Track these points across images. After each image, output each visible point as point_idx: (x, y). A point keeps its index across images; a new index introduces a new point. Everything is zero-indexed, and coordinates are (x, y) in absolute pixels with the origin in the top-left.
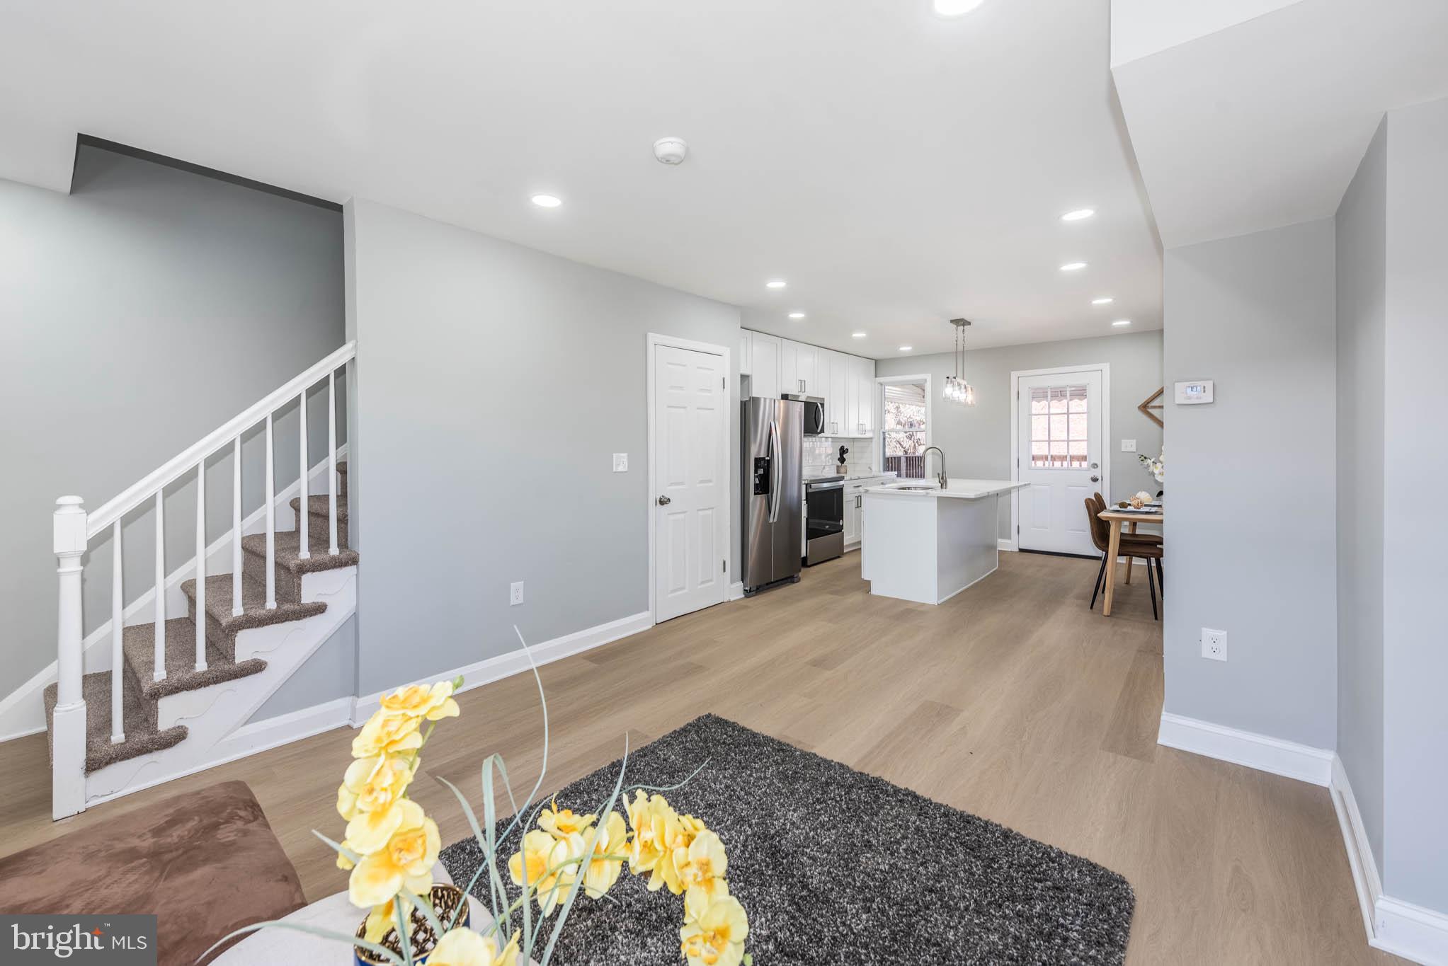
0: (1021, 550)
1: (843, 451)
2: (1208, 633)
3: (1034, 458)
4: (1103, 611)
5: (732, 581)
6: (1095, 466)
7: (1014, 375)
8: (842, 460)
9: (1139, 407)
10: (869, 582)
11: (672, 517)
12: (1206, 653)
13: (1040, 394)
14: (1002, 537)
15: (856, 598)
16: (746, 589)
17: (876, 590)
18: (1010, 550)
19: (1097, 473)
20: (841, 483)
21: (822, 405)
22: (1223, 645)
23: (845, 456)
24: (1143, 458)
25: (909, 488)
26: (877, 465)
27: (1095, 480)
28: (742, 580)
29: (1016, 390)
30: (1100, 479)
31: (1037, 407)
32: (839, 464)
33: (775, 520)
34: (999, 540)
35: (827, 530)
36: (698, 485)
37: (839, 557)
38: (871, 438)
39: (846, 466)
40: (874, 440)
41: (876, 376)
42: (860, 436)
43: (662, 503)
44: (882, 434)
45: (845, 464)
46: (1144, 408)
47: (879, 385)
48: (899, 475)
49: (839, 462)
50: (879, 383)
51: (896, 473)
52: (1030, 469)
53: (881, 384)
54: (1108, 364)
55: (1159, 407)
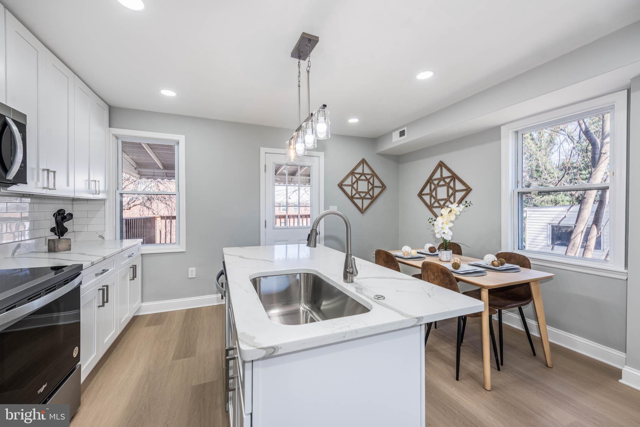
7: (261, 150)
9: (338, 185)
21: (22, 128)
23: (65, 223)
26: (112, 232)
29: (264, 164)
38: (104, 200)
40: (107, 204)
41: (110, 127)
42: (89, 196)
44: (118, 196)
45: (66, 236)
46: (341, 186)
47: (115, 138)
48: (143, 243)
49: (53, 234)
50: (114, 135)
51: (141, 240)
52: (274, 228)
53: (117, 138)
54: (323, 153)
55: (348, 185)
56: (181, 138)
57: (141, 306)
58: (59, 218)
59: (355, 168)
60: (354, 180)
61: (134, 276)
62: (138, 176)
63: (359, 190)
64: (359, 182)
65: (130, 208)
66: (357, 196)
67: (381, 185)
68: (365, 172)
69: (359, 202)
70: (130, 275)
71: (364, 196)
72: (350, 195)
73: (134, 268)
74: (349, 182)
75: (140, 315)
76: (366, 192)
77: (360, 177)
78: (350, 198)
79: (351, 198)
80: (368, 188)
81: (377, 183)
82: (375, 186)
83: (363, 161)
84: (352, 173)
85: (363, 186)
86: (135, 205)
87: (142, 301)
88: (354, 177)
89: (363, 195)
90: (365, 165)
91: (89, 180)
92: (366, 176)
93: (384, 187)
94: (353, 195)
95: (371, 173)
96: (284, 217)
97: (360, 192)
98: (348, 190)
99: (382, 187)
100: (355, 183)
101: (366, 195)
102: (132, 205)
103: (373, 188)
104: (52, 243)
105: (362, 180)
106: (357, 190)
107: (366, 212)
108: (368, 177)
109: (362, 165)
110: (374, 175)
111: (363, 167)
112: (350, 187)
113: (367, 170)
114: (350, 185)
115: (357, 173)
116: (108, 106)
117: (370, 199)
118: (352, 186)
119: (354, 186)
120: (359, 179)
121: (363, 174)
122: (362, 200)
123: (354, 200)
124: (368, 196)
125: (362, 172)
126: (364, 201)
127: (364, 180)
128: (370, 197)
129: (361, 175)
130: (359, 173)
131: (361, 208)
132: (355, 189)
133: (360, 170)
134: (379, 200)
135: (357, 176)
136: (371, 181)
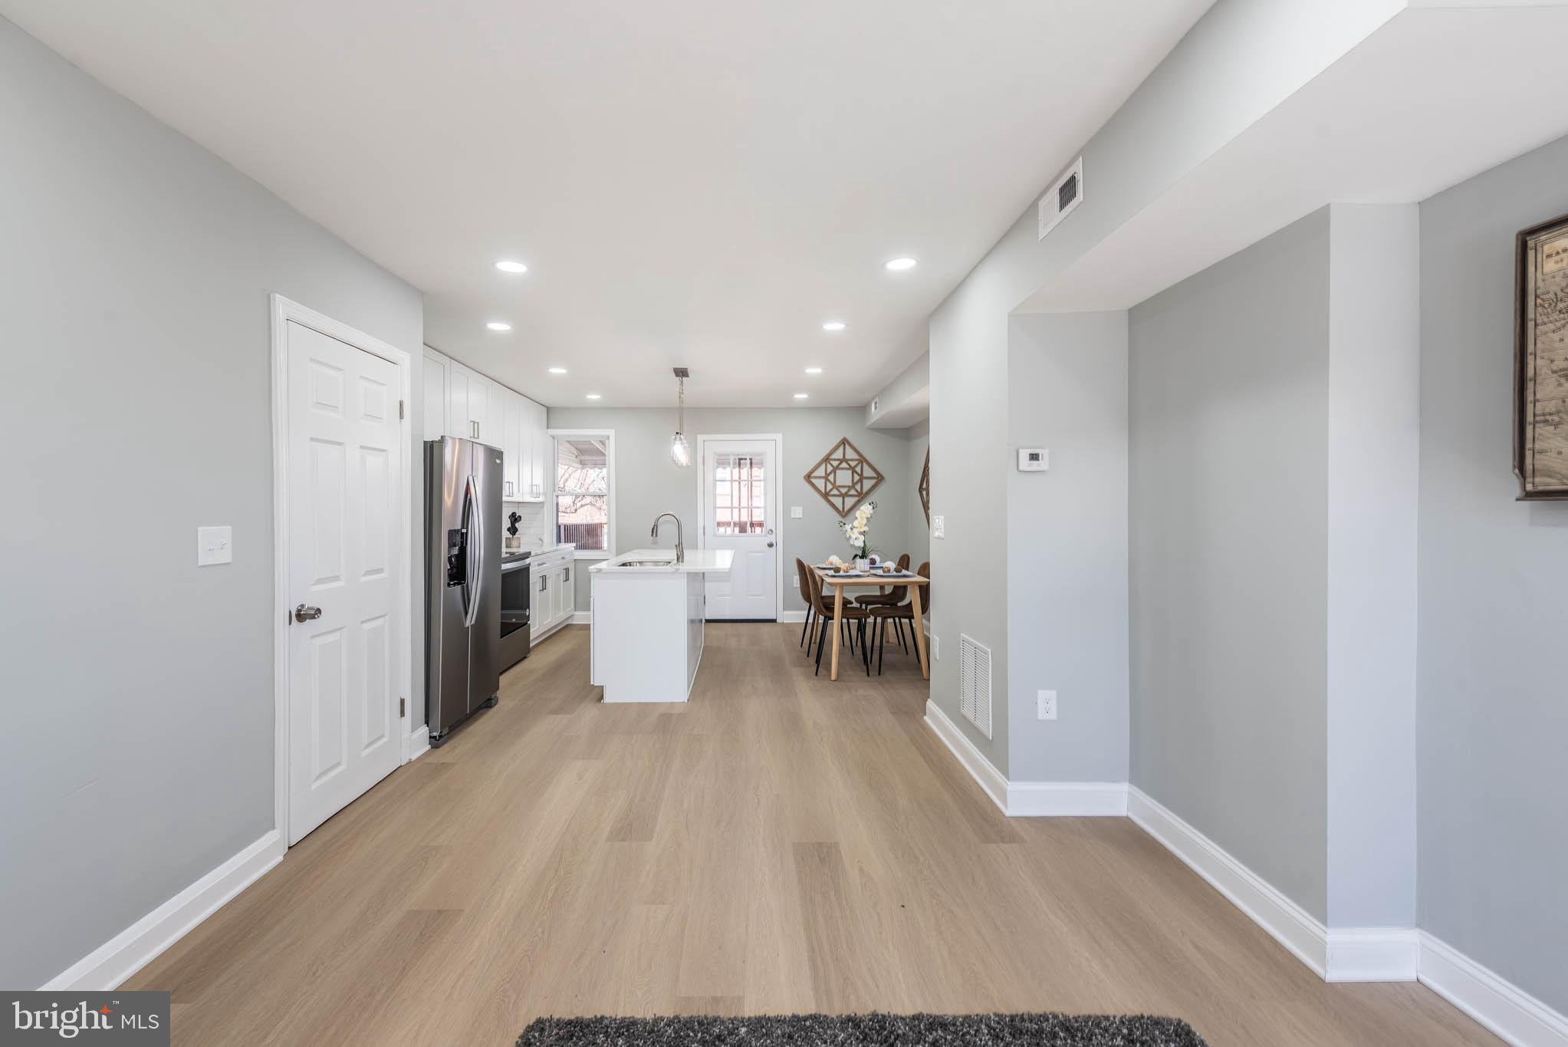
1: (515, 518)
2: (1042, 695)
3: (719, 524)
4: (830, 676)
5: (414, 729)
6: (771, 532)
7: (701, 438)
8: (514, 531)
9: (804, 478)
10: (602, 688)
11: (318, 642)
12: (1042, 715)
13: (722, 462)
15: (589, 713)
16: (435, 734)
17: (610, 699)
19: (771, 539)
20: (527, 561)
22: (1053, 705)
23: (517, 525)
24: (842, 524)
25: (630, 564)
26: (549, 535)
27: (771, 545)
28: (427, 723)
29: (702, 455)
30: (775, 544)
31: (723, 473)
32: (509, 535)
33: (473, 622)
35: (515, 624)
36: (364, 579)
37: (525, 658)
38: (542, 503)
40: (543, 508)
41: (548, 428)
42: (533, 500)
43: (301, 616)
44: (554, 498)
45: (517, 535)
46: (808, 478)
47: (551, 438)
48: (576, 548)
49: (508, 533)
50: (551, 436)
51: (574, 544)
52: (715, 536)
53: (553, 438)
54: (781, 435)
55: (820, 477)
56: (611, 433)
57: (573, 615)
58: (513, 520)
59: (831, 454)
60: (830, 468)
61: (567, 579)
62: (579, 466)
63: (838, 484)
64: (837, 471)
65: (576, 510)
66: (835, 492)
67: (875, 475)
68: (847, 457)
69: (838, 502)
70: (562, 577)
71: (846, 493)
72: (823, 492)
73: (567, 570)
74: (821, 472)
75: (574, 625)
76: (849, 486)
77: (840, 464)
78: (824, 496)
79: (826, 496)
80: (853, 480)
81: (868, 472)
82: (864, 477)
83: (844, 442)
84: (827, 459)
85: (844, 478)
86: (582, 506)
87: (575, 610)
88: (828, 465)
89: (844, 491)
90: (847, 445)
91: (532, 486)
92: (849, 462)
94: (828, 490)
95: (859, 458)
97: (839, 486)
98: (820, 484)
99: (877, 478)
100: (830, 473)
101: (849, 491)
102: (579, 505)
103: (861, 481)
104: (508, 540)
105: (842, 469)
106: (834, 484)
107: (850, 517)
108: (853, 464)
109: (841, 448)
110: (862, 460)
111: (844, 449)
112: (823, 480)
113: (850, 454)
114: (823, 477)
115: (835, 460)
116: (545, 409)
117: (856, 496)
118: (826, 478)
119: (829, 478)
120: (837, 467)
121: (844, 460)
122: (843, 498)
123: (830, 498)
124: (853, 492)
125: (841, 457)
126: (846, 499)
127: (846, 469)
128: (856, 493)
129: (841, 461)
130: (838, 460)
131: (841, 509)
132: (831, 482)
133: (839, 454)
134: (873, 497)
135: (835, 463)
136: (858, 469)
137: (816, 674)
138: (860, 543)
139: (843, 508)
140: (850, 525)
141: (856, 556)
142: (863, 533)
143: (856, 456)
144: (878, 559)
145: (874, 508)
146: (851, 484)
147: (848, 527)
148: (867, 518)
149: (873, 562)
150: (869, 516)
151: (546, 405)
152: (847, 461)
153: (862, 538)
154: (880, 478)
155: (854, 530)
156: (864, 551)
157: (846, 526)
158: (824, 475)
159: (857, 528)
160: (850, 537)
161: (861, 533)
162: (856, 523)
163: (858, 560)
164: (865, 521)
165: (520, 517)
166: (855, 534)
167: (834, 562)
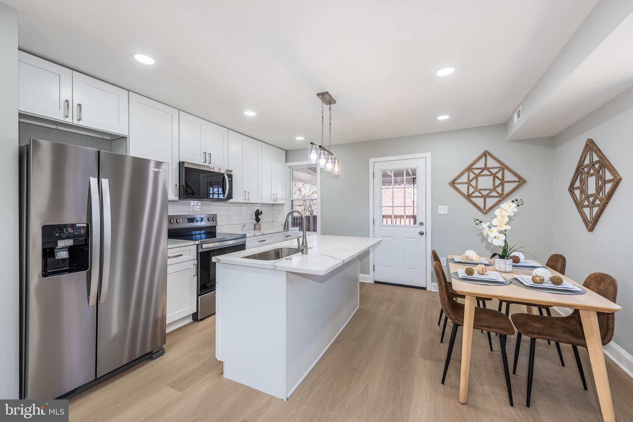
0: (376, 282)
1: (258, 213)
3: (384, 217)
6: (421, 224)
7: (371, 161)
8: (258, 220)
9: (449, 184)
14: (362, 272)
17: (227, 375)
18: (368, 282)
19: (422, 229)
21: (230, 176)
23: (260, 217)
27: (422, 234)
29: (372, 171)
30: (425, 233)
32: (256, 222)
34: (361, 275)
38: (283, 204)
39: (260, 224)
40: (285, 206)
41: (286, 162)
44: (290, 202)
46: (453, 184)
47: (289, 168)
48: (300, 230)
50: (288, 166)
51: (299, 228)
52: (381, 226)
53: (290, 168)
54: (430, 153)
55: (463, 183)
59: (474, 163)
60: (472, 176)
63: (479, 187)
64: (479, 178)
66: (477, 194)
67: (517, 179)
68: (488, 166)
69: (479, 201)
71: (488, 194)
72: (466, 194)
74: (464, 179)
76: (490, 189)
77: (481, 172)
78: (466, 198)
79: (468, 197)
80: (494, 184)
81: (509, 177)
82: (505, 181)
83: (486, 154)
84: (469, 169)
85: (486, 182)
88: (471, 174)
89: (485, 193)
90: (488, 157)
91: (271, 194)
92: (490, 170)
93: (521, 181)
94: (470, 193)
95: (500, 166)
96: (390, 217)
97: (481, 189)
98: (463, 188)
99: (519, 181)
100: (473, 179)
101: (490, 192)
103: (502, 184)
105: (484, 175)
106: (476, 188)
107: (490, 214)
108: (494, 171)
109: (484, 159)
110: (503, 167)
111: (486, 160)
112: (466, 185)
113: (491, 163)
114: (466, 183)
115: (477, 169)
116: (285, 151)
117: (497, 197)
118: (469, 183)
119: (471, 183)
120: (479, 174)
121: (486, 168)
122: (485, 199)
123: (472, 199)
124: (494, 194)
125: (483, 166)
126: (487, 199)
127: (488, 175)
128: (497, 195)
129: (483, 170)
130: (480, 168)
131: (482, 207)
132: (473, 187)
133: (481, 164)
134: (514, 197)
135: (477, 172)
136: (500, 175)
137: (443, 382)
138: (499, 242)
139: (485, 207)
140: (488, 224)
141: (494, 255)
142: (504, 232)
143: (497, 165)
144: (521, 256)
145: (518, 206)
146: (492, 187)
147: (485, 225)
148: (509, 216)
149: (516, 260)
150: (513, 214)
151: (286, 149)
152: (488, 169)
153: (503, 237)
154: (521, 182)
155: (493, 228)
156: (505, 250)
157: (483, 224)
158: (466, 181)
159: (495, 226)
160: (488, 235)
161: (501, 232)
162: (494, 222)
163: (497, 260)
164: (507, 220)
165: (261, 212)
166: (494, 233)
167: (470, 257)
